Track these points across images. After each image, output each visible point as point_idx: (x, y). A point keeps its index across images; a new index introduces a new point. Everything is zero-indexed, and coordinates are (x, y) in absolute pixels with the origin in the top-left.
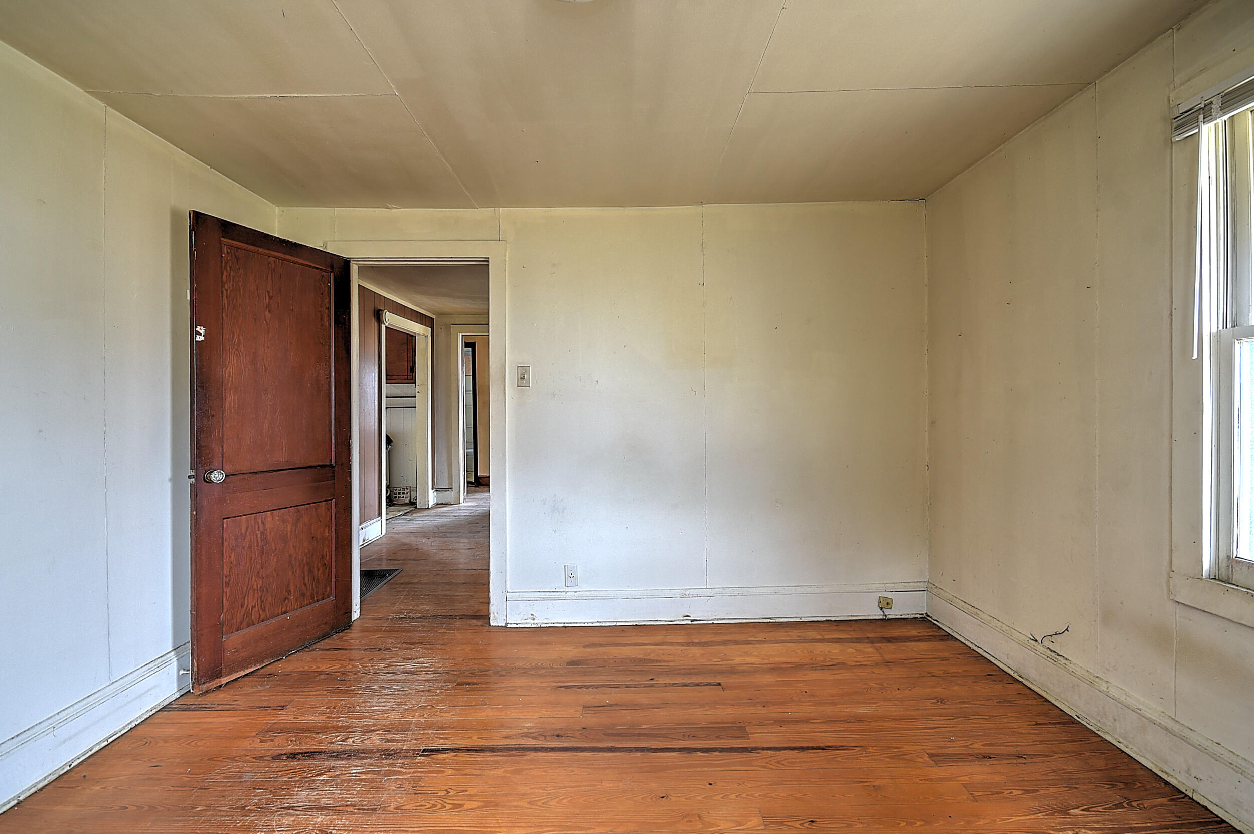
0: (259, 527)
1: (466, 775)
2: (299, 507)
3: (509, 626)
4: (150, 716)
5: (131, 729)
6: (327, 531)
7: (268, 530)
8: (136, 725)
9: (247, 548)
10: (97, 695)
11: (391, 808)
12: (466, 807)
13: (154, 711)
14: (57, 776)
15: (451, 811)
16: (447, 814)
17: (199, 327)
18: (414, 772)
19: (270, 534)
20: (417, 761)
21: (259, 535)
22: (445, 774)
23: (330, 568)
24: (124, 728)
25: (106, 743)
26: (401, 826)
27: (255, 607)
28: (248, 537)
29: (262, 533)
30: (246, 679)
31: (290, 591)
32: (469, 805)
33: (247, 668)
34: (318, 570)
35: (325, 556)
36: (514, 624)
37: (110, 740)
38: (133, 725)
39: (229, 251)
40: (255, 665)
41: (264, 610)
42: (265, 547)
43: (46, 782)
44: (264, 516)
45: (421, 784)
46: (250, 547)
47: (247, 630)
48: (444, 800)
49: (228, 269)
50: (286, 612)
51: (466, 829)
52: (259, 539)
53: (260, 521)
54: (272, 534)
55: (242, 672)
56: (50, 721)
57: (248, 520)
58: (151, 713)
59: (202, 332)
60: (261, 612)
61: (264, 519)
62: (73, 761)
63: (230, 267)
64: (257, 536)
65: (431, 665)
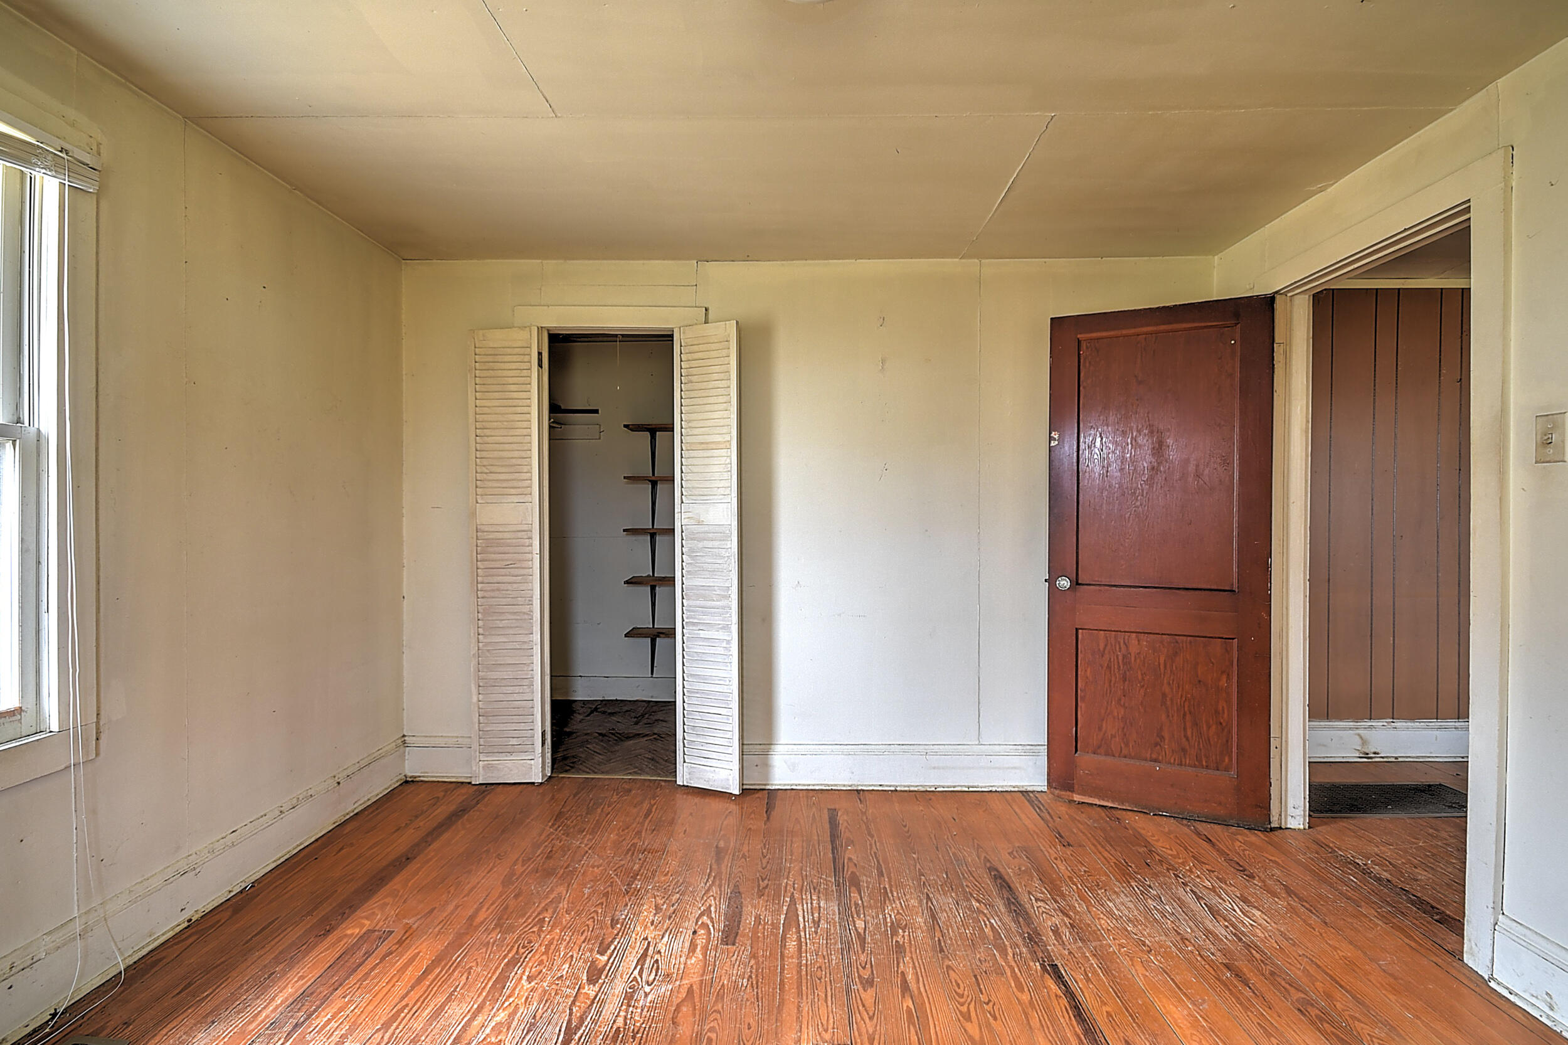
0: (1120, 648)
1: (1026, 1015)
2: (1177, 637)
3: (1492, 984)
4: (1011, 791)
5: (991, 791)
6: (1225, 680)
7: (1133, 655)
8: (996, 791)
9: (1105, 668)
10: (965, 747)
11: (947, 962)
12: (968, 1026)
13: (1016, 789)
14: (924, 789)
15: (958, 1012)
16: (952, 1011)
17: (1053, 433)
18: (1011, 967)
19: (1135, 660)
20: (1032, 964)
21: (1120, 658)
22: (1019, 994)
23: (1230, 732)
24: (985, 787)
25: (967, 789)
26: (924, 976)
27: (1115, 737)
28: (1107, 656)
29: (1124, 656)
30: (1099, 809)
31: (1163, 737)
32: (973, 1029)
33: (1103, 800)
34: (1209, 727)
35: (1221, 712)
36: (1507, 988)
37: (971, 789)
38: (994, 789)
39: (1088, 345)
40: (1113, 802)
41: (1127, 745)
42: (1128, 673)
43: (916, 789)
44: (1126, 637)
45: (993, 977)
46: (1109, 667)
47: (1102, 758)
48: (973, 1002)
49: (1087, 365)
50: (1156, 761)
51: (932, 1031)
52: (1121, 663)
53: (1122, 641)
54: (1138, 661)
55: (1097, 800)
56: (927, 747)
57: (1107, 637)
58: (1013, 789)
59: (1056, 437)
60: (1123, 745)
61: (1126, 641)
62: (940, 786)
63: (1090, 363)
64: (1118, 658)
65: (1251, 925)
